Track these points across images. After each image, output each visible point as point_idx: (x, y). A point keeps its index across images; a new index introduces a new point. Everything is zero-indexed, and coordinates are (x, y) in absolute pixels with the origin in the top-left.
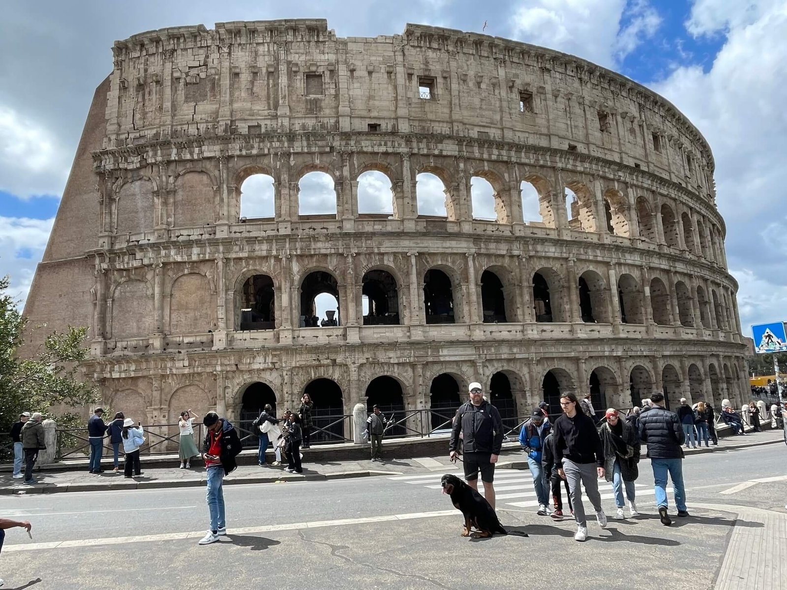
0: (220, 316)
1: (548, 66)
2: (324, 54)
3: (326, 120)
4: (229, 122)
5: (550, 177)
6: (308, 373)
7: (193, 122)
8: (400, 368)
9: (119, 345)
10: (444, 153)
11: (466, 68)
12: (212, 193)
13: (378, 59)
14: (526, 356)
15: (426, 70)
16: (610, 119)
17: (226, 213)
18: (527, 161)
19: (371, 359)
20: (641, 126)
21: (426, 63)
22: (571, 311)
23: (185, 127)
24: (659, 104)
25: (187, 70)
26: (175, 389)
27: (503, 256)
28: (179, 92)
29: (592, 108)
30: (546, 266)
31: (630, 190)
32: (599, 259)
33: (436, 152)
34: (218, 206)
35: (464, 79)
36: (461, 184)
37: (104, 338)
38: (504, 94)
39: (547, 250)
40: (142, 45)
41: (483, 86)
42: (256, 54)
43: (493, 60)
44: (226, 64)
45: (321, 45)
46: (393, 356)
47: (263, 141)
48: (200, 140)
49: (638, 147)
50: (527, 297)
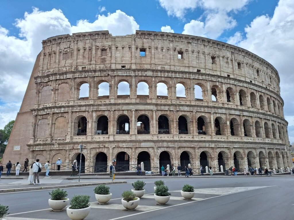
0: (69, 131)
1: (190, 41)
2: (107, 42)
3: (107, 65)
4: (76, 66)
5: (188, 82)
6: (96, 150)
7: (65, 66)
8: (127, 149)
9: (39, 139)
10: (147, 75)
11: (158, 44)
12: (69, 90)
13: (126, 43)
14: (173, 146)
15: (142, 46)
16: (217, 59)
17: (73, 97)
18: (179, 77)
19: (117, 146)
20: (232, 60)
21: (143, 43)
22: (193, 130)
23: (62, 68)
24: (241, 51)
25: (64, 49)
26: (54, 154)
27: (167, 111)
28: (61, 57)
29: (208, 55)
30: (184, 114)
31: (224, 85)
32: (206, 111)
33: (144, 75)
34: (71, 94)
35: (157, 48)
36: (153, 86)
37: (34, 137)
38: (171, 53)
39: (184, 108)
40: (51, 41)
41: (164, 50)
42: (86, 43)
43: (168, 41)
44: (76, 47)
45: (107, 39)
46: (125, 145)
47: (86, 73)
48: (66, 73)
49: (230, 69)
50: (175, 125)
